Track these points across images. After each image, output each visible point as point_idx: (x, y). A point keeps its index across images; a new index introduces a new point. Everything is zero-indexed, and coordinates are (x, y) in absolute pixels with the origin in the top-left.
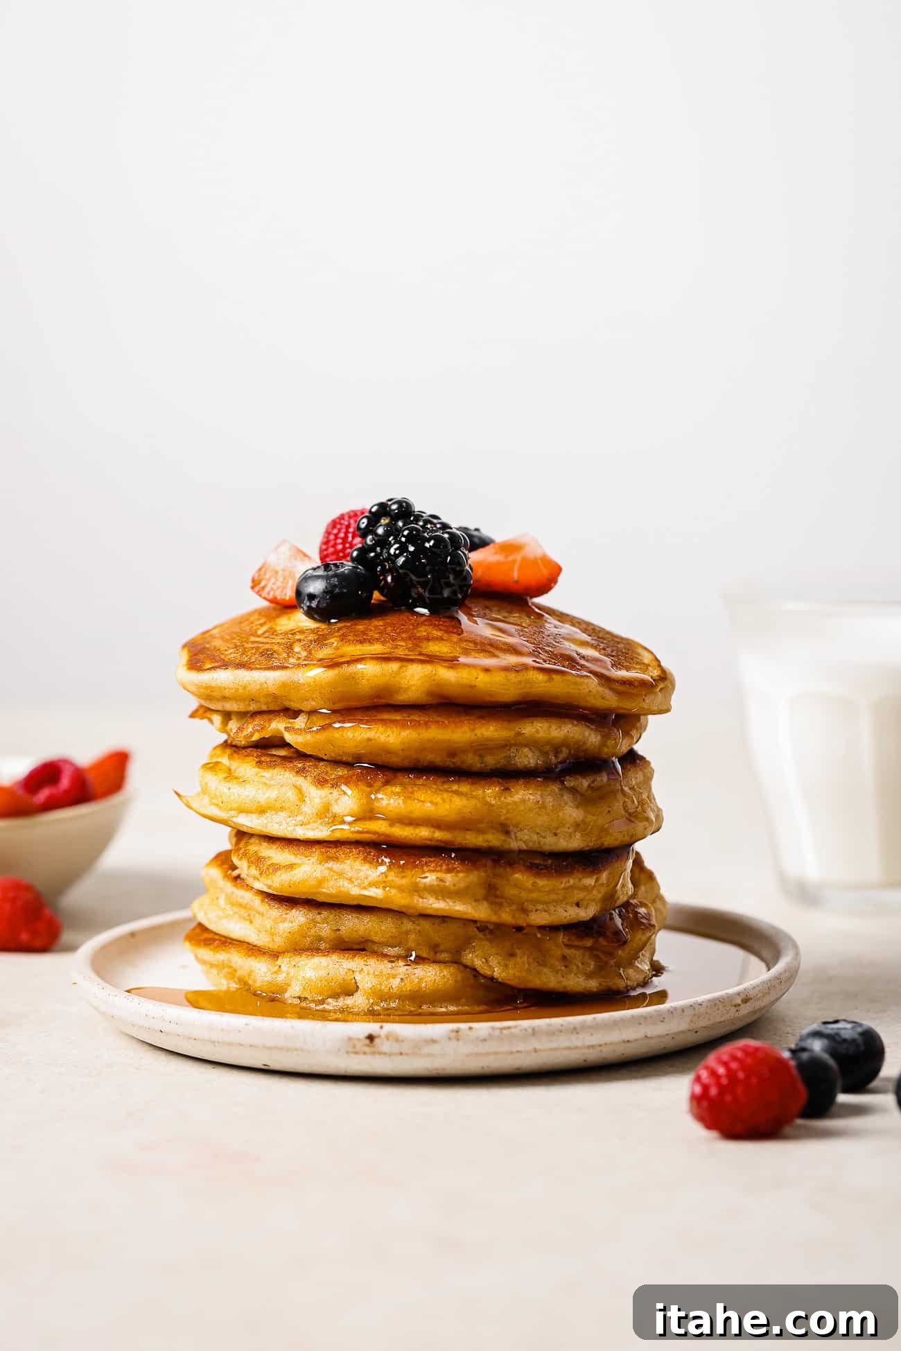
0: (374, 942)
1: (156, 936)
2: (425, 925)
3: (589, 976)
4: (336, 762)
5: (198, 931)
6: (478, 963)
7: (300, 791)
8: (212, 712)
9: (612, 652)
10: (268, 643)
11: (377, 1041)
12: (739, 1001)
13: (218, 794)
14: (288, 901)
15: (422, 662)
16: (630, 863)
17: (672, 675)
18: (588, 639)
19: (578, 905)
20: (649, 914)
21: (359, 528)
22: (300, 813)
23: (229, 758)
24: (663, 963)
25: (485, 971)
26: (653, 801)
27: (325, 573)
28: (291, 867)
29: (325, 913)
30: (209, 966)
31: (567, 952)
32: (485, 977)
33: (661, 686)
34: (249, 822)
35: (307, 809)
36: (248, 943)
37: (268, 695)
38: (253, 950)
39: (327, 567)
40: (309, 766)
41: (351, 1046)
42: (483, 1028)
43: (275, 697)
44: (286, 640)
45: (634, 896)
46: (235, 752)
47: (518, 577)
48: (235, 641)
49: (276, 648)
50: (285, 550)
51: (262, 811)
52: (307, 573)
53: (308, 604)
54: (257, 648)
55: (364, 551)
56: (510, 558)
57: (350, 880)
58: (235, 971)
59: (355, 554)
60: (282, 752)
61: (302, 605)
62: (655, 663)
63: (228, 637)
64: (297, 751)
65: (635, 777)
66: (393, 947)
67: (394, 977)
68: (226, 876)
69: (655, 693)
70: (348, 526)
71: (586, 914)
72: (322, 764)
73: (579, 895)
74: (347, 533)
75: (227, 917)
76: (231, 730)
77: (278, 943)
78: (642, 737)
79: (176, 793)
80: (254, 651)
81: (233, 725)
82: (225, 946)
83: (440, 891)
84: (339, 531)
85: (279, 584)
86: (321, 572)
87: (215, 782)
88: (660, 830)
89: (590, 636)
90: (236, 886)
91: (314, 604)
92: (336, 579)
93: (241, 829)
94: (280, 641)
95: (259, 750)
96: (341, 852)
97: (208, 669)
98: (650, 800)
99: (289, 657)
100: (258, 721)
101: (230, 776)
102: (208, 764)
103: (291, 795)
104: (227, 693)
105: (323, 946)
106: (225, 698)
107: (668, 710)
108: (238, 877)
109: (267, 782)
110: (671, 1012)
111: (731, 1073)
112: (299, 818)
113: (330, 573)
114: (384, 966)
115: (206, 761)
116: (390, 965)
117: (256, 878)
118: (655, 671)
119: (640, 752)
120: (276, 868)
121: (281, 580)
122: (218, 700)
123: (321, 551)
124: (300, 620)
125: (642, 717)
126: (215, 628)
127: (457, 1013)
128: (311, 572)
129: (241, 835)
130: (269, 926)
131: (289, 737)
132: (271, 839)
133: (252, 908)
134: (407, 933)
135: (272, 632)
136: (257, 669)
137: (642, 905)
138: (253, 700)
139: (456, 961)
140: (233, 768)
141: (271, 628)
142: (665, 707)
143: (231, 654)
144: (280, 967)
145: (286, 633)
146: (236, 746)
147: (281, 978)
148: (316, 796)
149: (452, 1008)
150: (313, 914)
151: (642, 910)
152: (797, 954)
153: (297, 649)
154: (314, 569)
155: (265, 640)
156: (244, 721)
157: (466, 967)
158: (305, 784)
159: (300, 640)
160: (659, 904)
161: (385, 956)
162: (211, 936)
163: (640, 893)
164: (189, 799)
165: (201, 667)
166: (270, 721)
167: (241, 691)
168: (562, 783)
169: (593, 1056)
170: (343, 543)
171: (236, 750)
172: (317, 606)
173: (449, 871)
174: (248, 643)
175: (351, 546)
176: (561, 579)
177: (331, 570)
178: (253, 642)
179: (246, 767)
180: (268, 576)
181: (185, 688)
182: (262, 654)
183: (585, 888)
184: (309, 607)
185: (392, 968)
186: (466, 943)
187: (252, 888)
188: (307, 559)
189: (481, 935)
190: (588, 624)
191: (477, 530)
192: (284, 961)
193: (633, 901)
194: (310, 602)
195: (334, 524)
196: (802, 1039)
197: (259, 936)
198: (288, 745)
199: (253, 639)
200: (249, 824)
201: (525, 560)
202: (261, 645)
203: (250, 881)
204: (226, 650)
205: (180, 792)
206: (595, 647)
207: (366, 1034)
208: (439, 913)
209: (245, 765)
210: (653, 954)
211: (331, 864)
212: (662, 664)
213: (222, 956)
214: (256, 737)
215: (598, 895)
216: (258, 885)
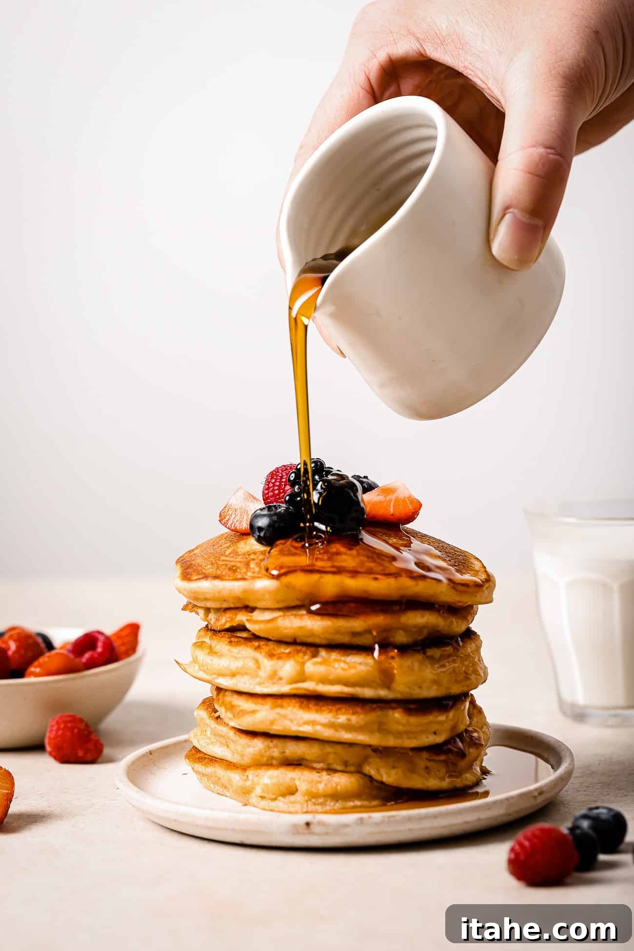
0: (306, 760)
1: (166, 753)
2: (339, 749)
3: (442, 779)
4: (281, 642)
5: (193, 751)
6: (373, 773)
7: (257, 661)
8: (197, 608)
9: (455, 562)
10: (232, 561)
11: (312, 826)
12: (536, 794)
13: (204, 664)
14: (252, 734)
15: (334, 573)
16: (467, 704)
17: (494, 578)
18: (439, 554)
19: (435, 733)
20: (479, 737)
21: (289, 480)
22: (257, 676)
23: (210, 639)
24: (489, 768)
25: (377, 777)
26: (481, 662)
27: (269, 513)
28: (253, 712)
29: (275, 741)
30: (201, 775)
31: (429, 764)
32: (377, 781)
33: (487, 585)
34: (224, 682)
35: (261, 673)
36: (227, 761)
37: (235, 598)
38: (230, 765)
39: (269, 508)
40: (263, 645)
41: (295, 829)
42: (377, 816)
43: (239, 599)
44: (244, 560)
45: (469, 726)
46: (214, 634)
47: (393, 512)
48: (211, 559)
49: (239, 565)
50: (240, 494)
51: (233, 675)
52: (256, 512)
53: (258, 534)
54: (226, 565)
55: (293, 495)
56: (388, 498)
57: (292, 721)
58: (219, 779)
59: (287, 498)
60: (244, 635)
61: (254, 535)
62: (482, 569)
63: (206, 556)
64: (254, 634)
65: (470, 647)
66: (319, 762)
67: (320, 782)
68: (211, 717)
69: (484, 591)
70: (282, 477)
71: (440, 739)
72: (270, 643)
73: (435, 727)
74: (281, 482)
75: (212, 743)
76: (211, 619)
77: (247, 760)
78: (475, 619)
79: (176, 661)
80: (224, 567)
81: (212, 616)
82: (212, 762)
83: (348, 728)
84: (276, 479)
85: (238, 518)
86: (265, 512)
87: (202, 655)
88: (487, 681)
89: (441, 552)
90: (218, 723)
91: (262, 534)
92: (276, 517)
93: (220, 686)
94: (241, 560)
95: (229, 633)
96: (285, 702)
97: (196, 580)
98: (480, 661)
99: (247, 571)
100: (229, 614)
101: (212, 651)
102: (197, 642)
103: (251, 664)
104: (208, 596)
105: (274, 762)
106: (206, 599)
107: (491, 601)
108: (219, 717)
109: (236, 655)
110: (495, 803)
111: (533, 845)
112: (258, 680)
113: (272, 512)
114: (314, 776)
115: (195, 640)
116: (317, 775)
117: (230, 719)
118: (483, 575)
119: (473, 629)
120: (244, 713)
121: (239, 516)
122: (202, 600)
123: (264, 494)
124: (252, 544)
125: (474, 606)
126: (197, 548)
127: (361, 807)
128: (259, 511)
129: (219, 690)
130: (240, 750)
131: (249, 626)
132: (240, 693)
133: (228, 738)
134: (329, 753)
135: (235, 553)
136: (226, 580)
137: (475, 731)
138: (225, 600)
139: (359, 772)
140: (213, 645)
141: (234, 550)
142: (488, 600)
143: (209, 569)
144: (248, 776)
145: (244, 555)
146: (214, 630)
147: (249, 783)
148: (268, 664)
149: (358, 803)
150: (268, 742)
151: (475, 735)
152: (572, 760)
153: (252, 565)
154: (261, 510)
155: (231, 559)
156: (219, 614)
157: (365, 775)
158: (260, 656)
159: (254, 559)
160: (485, 729)
161: (314, 769)
162: (202, 755)
163: (473, 723)
164: (185, 666)
165: (190, 578)
166: (236, 615)
167: (217, 595)
168: (424, 653)
169: (445, 832)
170: (278, 489)
171: (215, 633)
172: (264, 535)
173: (354, 713)
174: (219, 561)
175: (285, 492)
176: (421, 512)
177: (272, 510)
178: (223, 561)
179: (221, 645)
180: (230, 513)
181: (180, 592)
182: (230, 569)
183: (440, 723)
184: (259, 536)
185: (319, 777)
186: (365, 760)
187: (228, 725)
188: (256, 501)
189: (374, 754)
190: (439, 541)
191: (366, 477)
192: (250, 773)
193: (470, 729)
194: (260, 533)
195: (273, 475)
196: (577, 819)
197: (233, 755)
198: (248, 631)
199: (223, 558)
200: (226, 684)
201: (397, 500)
202: (228, 563)
203: (226, 721)
204: (205, 566)
205: (178, 661)
206: (444, 560)
207: (305, 821)
208: (348, 741)
209: (221, 644)
210: (482, 762)
211: (278, 710)
212: (487, 570)
213: (209, 770)
214: (227, 626)
215: (447, 726)
216: (232, 724)
